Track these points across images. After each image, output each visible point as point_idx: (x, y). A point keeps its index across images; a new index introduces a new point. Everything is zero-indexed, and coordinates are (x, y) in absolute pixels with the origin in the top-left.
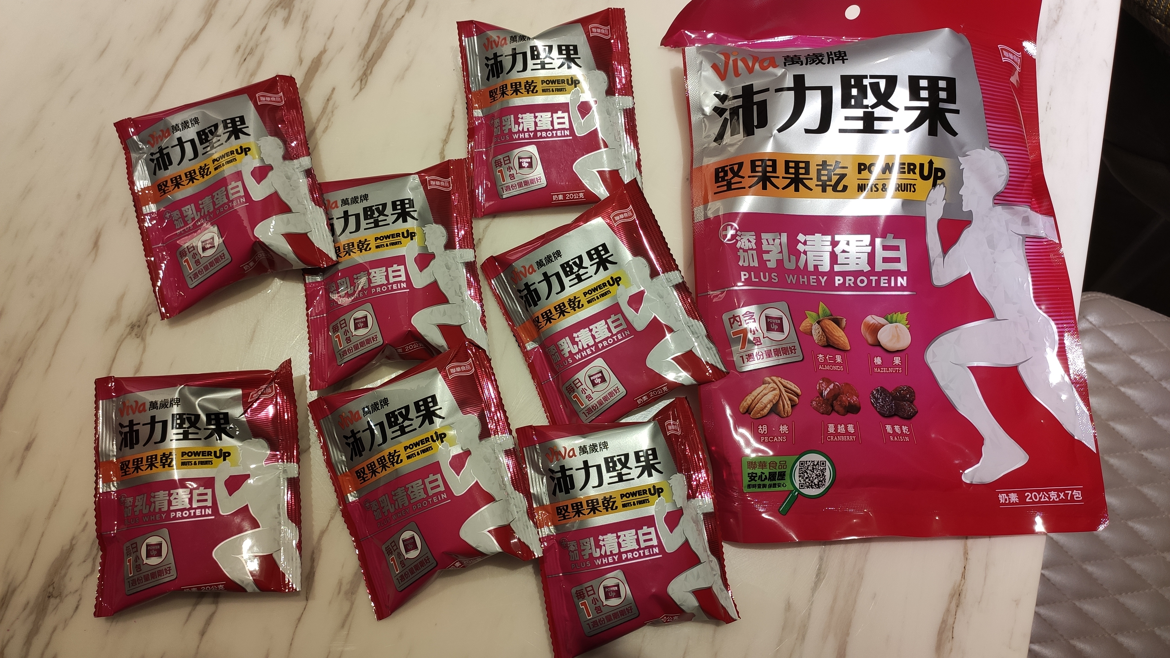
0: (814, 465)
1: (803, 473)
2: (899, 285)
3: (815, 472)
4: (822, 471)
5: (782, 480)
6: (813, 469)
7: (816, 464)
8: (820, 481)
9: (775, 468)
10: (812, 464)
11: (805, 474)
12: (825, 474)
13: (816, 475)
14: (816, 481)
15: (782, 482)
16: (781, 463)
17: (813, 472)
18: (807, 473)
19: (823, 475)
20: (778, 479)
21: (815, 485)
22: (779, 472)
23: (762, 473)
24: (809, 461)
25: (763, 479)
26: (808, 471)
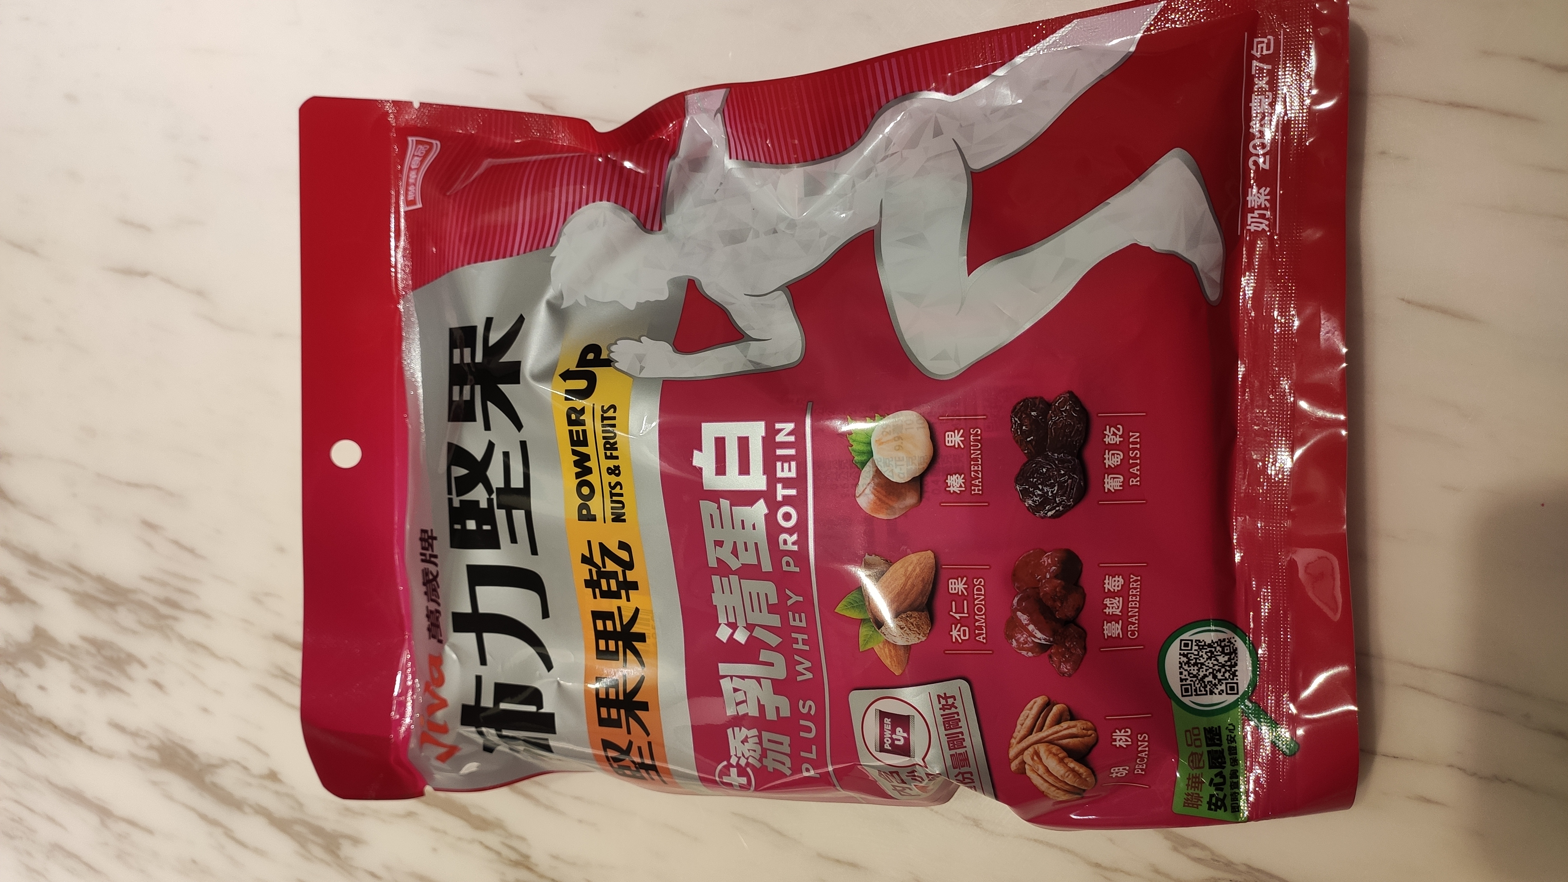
0: (1188, 663)
1: (1205, 687)
2: (792, 439)
3: (1202, 661)
4: (1201, 648)
5: (1220, 734)
6: (1196, 664)
7: (1185, 660)
8: (1223, 652)
9: (1202, 755)
10: (1186, 667)
11: (1206, 680)
12: (1208, 642)
13: (1210, 658)
14: (1222, 659)
15: (1225, 733)
16: (1189, 742)
17: (1202, 664)
18: (1205, 676)
19: (1210, 646)
20: (1220, 745)
21: (1230, 660)
22: (1208, 745)
23: (1210, 785)
24: (1181, 673)
25: (1221, 780)
26: (1201, 674)
